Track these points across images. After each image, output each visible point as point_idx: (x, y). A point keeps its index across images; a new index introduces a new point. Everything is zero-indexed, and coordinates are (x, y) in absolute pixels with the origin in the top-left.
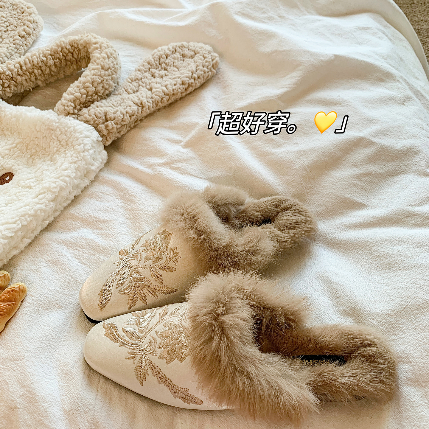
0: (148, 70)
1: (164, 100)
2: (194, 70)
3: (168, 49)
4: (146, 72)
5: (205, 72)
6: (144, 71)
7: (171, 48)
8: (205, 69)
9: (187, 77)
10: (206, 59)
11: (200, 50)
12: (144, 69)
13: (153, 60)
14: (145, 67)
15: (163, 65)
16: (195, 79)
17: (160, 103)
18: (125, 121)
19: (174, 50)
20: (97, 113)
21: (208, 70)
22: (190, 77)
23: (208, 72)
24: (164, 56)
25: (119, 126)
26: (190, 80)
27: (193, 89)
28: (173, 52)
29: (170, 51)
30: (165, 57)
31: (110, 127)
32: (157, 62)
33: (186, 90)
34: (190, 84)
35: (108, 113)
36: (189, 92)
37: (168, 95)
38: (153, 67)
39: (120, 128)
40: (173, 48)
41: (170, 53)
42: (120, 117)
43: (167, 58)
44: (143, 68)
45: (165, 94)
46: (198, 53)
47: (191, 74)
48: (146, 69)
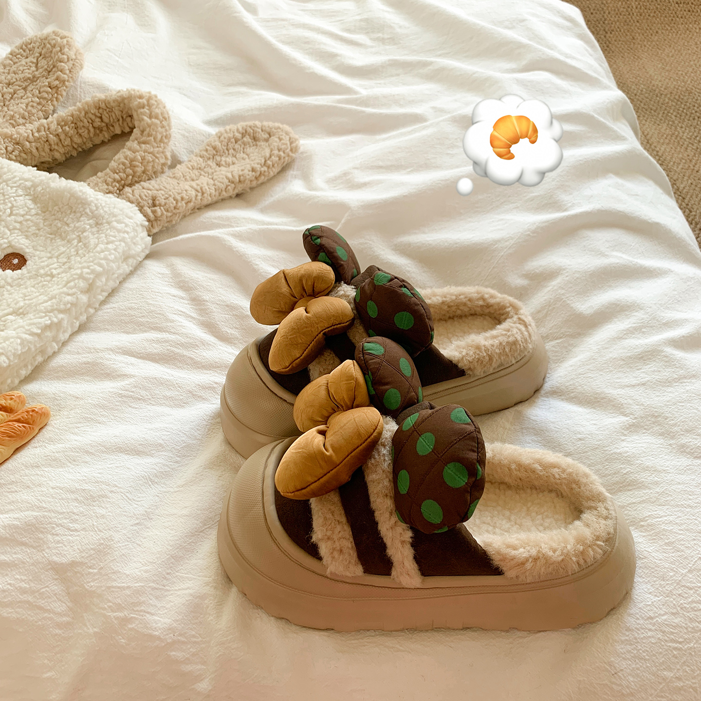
0: (212, 157)
1: (229, 190)
2: (268, 155)
3: (238, 130)
4: (209, 159)
5: (280, 159)
6: (207, 157)
7: (241, 129)
8: (281, 153)
9: (258, 164)
10: (282, 141)
11: (275, 131)
12: (208, 156)
13: (220, 144)
14: (209, 152)
15: (231, 151)
16: (268, 167)
17: (224, 193)
18: (178, 209)
19: (244, 131)
20: (142, 194)
21: (285, 155)
22: (263, 164)
23: (284, 158)
24: (233, 140)
25: (169, 214)
26: (262, 167)
27: (266, 178)
28: (242, 134)
29: (239, 133)
30: (234, 142)
31: (159, 213)
32: (225, 148)
33: (256, 178)
34: (263, 172)
35: (158, 198)
36: (260, 181)
37: (233, 182)
38: (218, 154)
39: (171, 216)
40: (243, 128)
41: (239, 136)
42: (172, 203)
43: (236, 143)
44: (206, 154)
45: (229, 182)
46: (274, 135)
47: (263, 161)
48: (209, 154)
